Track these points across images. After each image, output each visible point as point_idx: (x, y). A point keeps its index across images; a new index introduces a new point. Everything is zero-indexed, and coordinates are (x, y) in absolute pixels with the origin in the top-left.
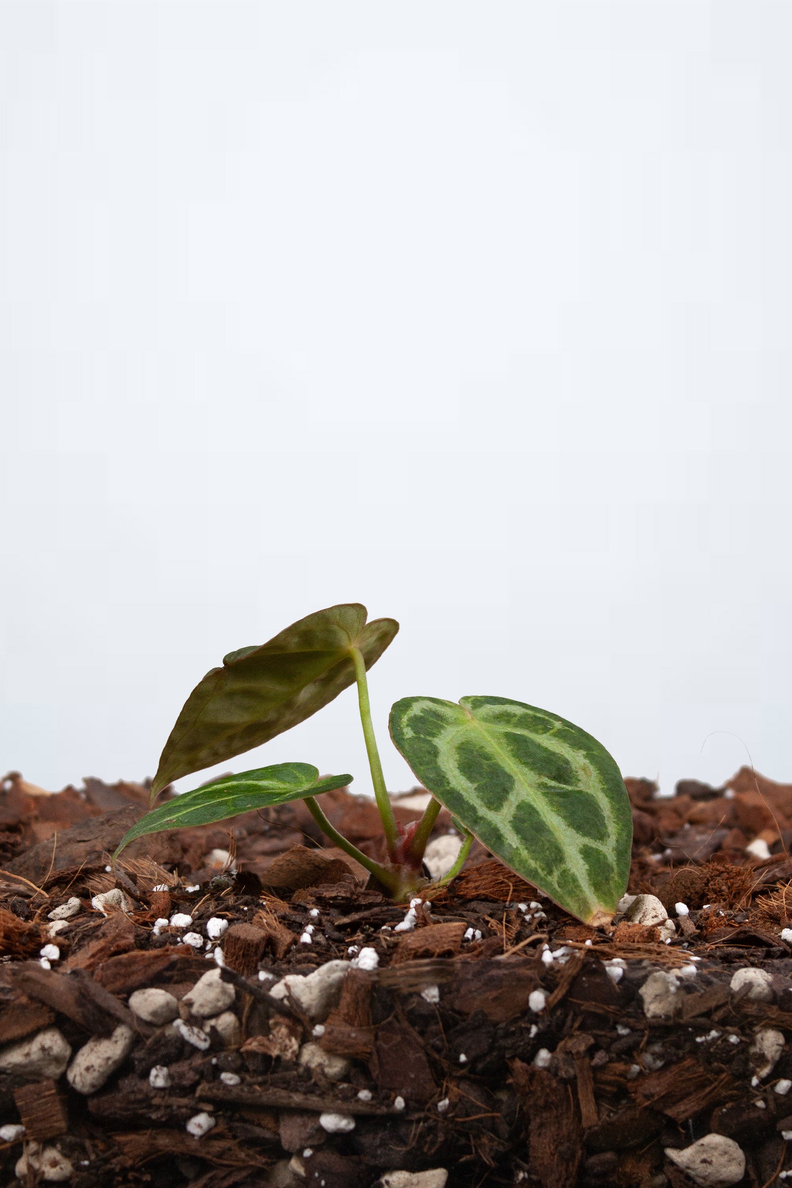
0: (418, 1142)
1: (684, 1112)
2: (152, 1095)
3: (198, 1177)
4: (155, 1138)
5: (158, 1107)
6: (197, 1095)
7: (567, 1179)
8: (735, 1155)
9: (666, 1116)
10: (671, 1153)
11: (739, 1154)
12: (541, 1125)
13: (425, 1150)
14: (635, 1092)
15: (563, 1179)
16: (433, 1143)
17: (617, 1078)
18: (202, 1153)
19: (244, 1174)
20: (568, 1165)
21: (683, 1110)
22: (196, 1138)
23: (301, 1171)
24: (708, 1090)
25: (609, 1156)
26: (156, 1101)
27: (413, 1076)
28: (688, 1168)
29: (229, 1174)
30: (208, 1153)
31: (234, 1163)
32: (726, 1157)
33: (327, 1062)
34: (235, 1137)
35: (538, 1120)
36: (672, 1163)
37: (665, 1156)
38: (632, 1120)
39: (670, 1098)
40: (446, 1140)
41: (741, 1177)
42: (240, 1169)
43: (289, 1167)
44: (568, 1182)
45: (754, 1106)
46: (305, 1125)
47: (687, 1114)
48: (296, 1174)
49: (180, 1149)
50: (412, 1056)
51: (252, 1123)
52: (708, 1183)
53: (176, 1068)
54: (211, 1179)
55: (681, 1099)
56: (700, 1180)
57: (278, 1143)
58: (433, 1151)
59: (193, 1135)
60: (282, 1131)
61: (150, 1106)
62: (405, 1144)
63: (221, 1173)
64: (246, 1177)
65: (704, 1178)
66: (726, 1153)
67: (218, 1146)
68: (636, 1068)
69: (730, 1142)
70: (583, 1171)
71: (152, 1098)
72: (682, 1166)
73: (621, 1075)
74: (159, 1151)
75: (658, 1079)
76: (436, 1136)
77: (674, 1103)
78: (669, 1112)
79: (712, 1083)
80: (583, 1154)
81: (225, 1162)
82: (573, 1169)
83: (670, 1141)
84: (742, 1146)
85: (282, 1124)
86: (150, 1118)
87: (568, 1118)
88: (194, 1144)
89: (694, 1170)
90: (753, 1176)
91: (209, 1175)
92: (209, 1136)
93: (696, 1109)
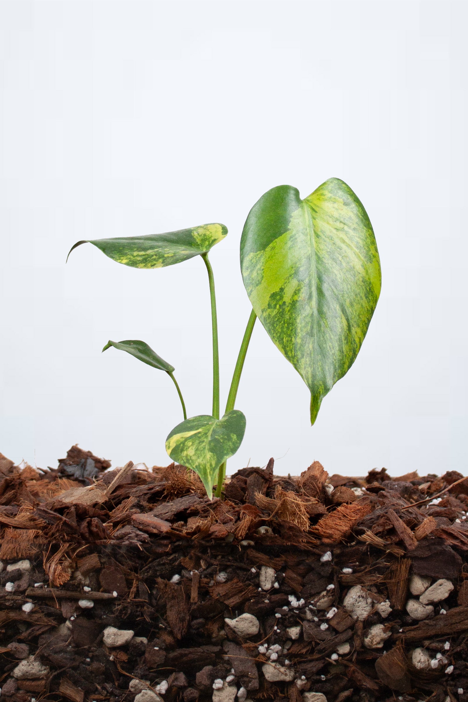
0: (120, 613)
1: (233, 602)
2: (6, 594)
3: (27, 630)
4: (8, 613)
5: (9, 600)
6: (26, 595)
7: (183, 629)
8: (255, 623)
9: (225, 604)
10: (227, 620)
11: (257, 622)
12: (171, 606)
13: (122, 617)
14: (212, 593)
15: (181, 629)
16: (126, 614)
17: (204, 584)
18: (28, 620)
19: (47, 628)
20: (183, 623)
21: (232, 602)
22: (26, 613)
23: (70, 626)
24: (243, 593)
25: (200, 620)
26: (7, 597)
27: (119, 585)
28: (235, 627)
29: (40, 628)
30: (31, 619)
31: (43, 623)
32: (251, 624)
33: (83, 579)
34: (43, 612)
35: (170, 604)
36: (228, 625)
37: (225, 622)
38: (211, 604)
39: (227, 596)
40: (131, 612)
41: (257, 633)
42: (45, 626)
43: (66, 625)
44: (183, 631)
45: (263, 601)
46: (72, 606)
47: (233, 603)
48: (69, 628)
49: (18, 618)
50: (119, 576)
51: (50, 606)
52: (243, 634)
53: (17, 583)
54: (33, 631)
55: (232, 597)
56: (239, 633)
57: (62, 614)
58: (125, 617)
59: (25, 612)
60: (62, 609)
61: (5, 600)
62: (114, 614)
63: (36, 628)
64: (48, 630)
65: (242, 632)
66: (251, 622)
67: (36, 616)
68: (212, 582)
69: (254, 617)
70: (189, 626)
71: (6, 596)
72: (232, 627)
73: (206, 584)
74: (10, 619)
75: (222, 587)
76: (127, 610)
77: (229, 599)
78: (226, 602)
79: (245, 590)
80: (189, 619)
81: (38, 623)
82: (186, 624)
83: (227, 615)
84: (258, 619)
85: (63, 606)
86: (5, 605)
87: (183, 603)
88: (25, 616)
89: (237, 628)
90: (262, 631)
91: (32, 629)
92: (32, 612)
93: (238, 601)
